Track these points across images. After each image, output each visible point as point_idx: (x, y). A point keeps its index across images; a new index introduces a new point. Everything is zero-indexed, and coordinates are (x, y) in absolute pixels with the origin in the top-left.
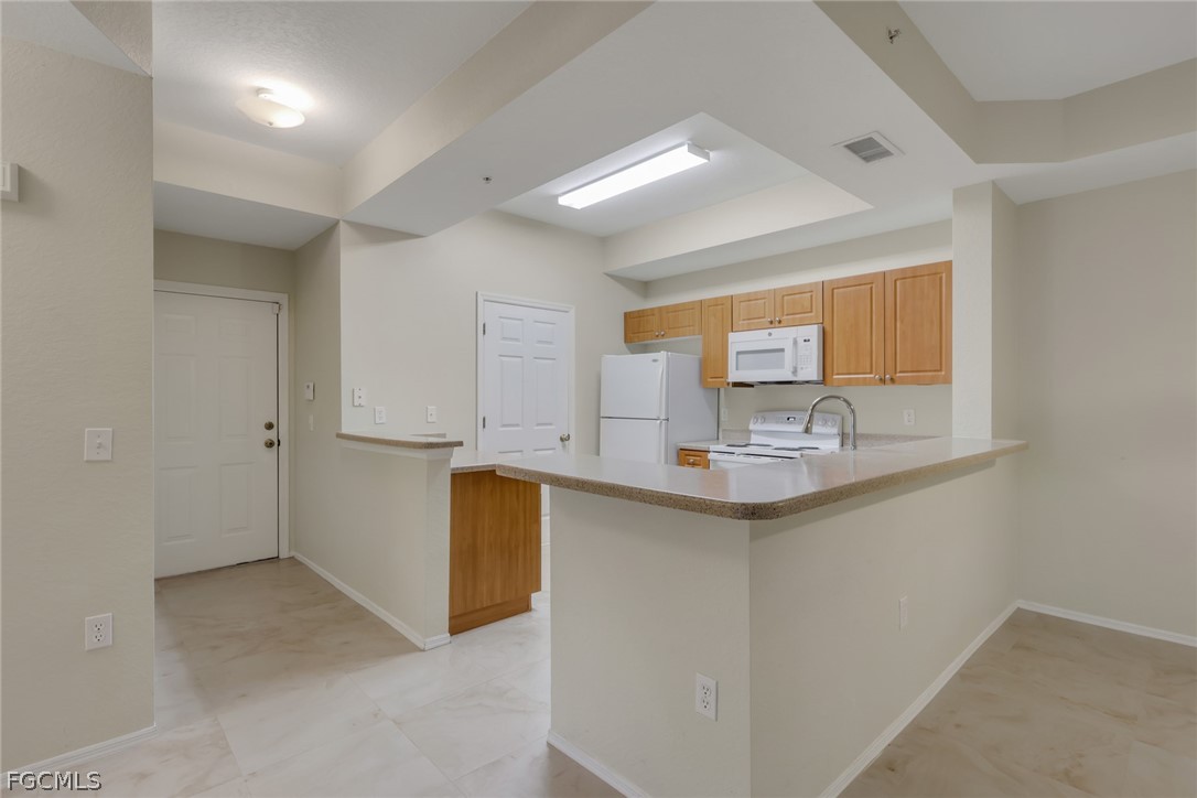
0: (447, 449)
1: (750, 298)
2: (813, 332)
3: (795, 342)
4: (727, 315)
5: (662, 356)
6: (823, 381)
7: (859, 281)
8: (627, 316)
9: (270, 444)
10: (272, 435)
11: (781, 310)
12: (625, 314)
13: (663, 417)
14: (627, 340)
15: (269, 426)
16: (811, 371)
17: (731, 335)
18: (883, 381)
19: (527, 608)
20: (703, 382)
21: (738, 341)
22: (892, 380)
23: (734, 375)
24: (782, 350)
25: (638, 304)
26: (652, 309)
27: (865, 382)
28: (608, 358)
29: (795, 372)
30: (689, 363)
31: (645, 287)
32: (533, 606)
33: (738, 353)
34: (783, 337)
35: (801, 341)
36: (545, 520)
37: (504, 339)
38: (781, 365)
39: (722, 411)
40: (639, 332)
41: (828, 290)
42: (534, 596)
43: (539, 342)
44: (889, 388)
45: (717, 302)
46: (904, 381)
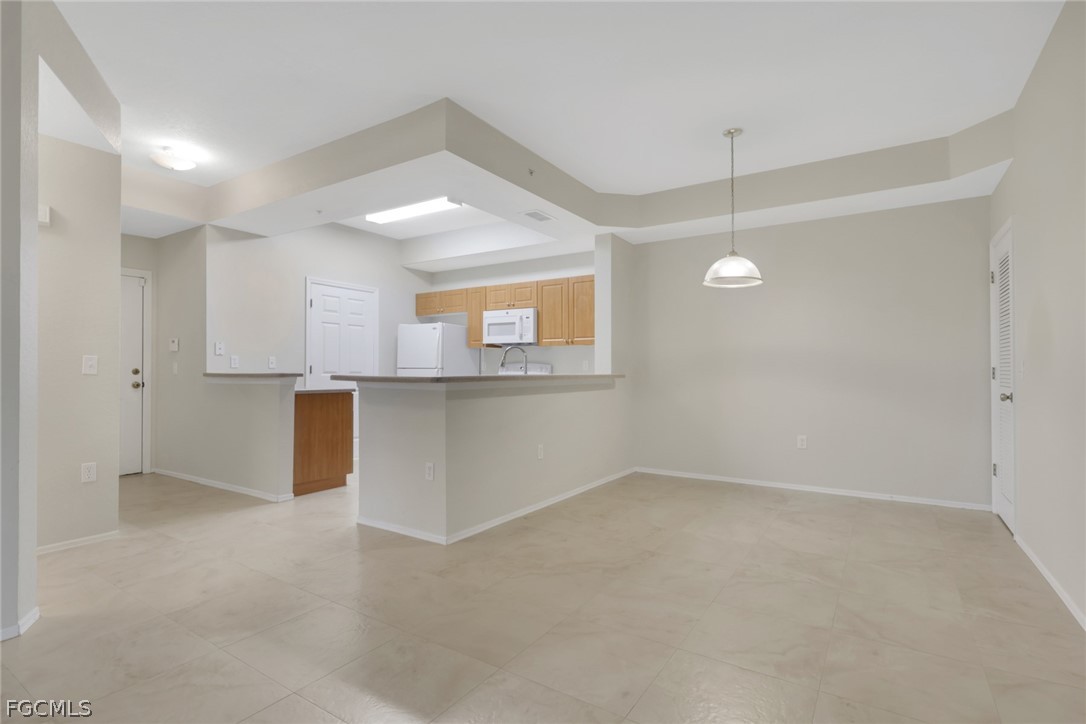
0: (292, 378)
1: (497, 289)
2: (530, 312)
3: (521, 318)
4: (482, 300)
5: (439, 325)
6: (538, 343)
7: (555, 282)
8: (418, 297)
9: (136, 386)
10: (138, 378)
11: (512, 298)
12: (417, 295)
13: (439, 366)
14: (418, 313)
15: (136, 372)
16: (529, 338)
17: (485, 312)
18: (567, 343)
19: (343, 483)
20: (469, 344)
21: (489, 317)
22: (572, 342)
23: (487, 340)
24: (514, 323)
25: (425, 288)
26: (435, 293)
27: (559, 344)
28: (402, 326)
29: (521, 337)
30: (458, 331)
31: (431, 277)
32: (348, 483)
33: (489, 325)
34: (514, 315)
35: (524, 319)
36: (356, 441)
37: (326, 310)
38: (512, 333)
39: (483, 363)
40: (426, 308)
41: (540, 286)
42: (349, 476)
43: (352, 313)
44: (571, 346)
45: (477, 290)
46: (579, 343)
